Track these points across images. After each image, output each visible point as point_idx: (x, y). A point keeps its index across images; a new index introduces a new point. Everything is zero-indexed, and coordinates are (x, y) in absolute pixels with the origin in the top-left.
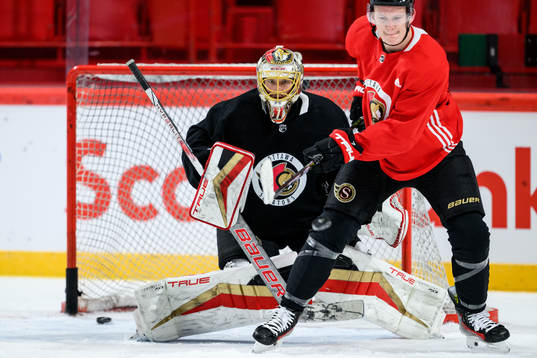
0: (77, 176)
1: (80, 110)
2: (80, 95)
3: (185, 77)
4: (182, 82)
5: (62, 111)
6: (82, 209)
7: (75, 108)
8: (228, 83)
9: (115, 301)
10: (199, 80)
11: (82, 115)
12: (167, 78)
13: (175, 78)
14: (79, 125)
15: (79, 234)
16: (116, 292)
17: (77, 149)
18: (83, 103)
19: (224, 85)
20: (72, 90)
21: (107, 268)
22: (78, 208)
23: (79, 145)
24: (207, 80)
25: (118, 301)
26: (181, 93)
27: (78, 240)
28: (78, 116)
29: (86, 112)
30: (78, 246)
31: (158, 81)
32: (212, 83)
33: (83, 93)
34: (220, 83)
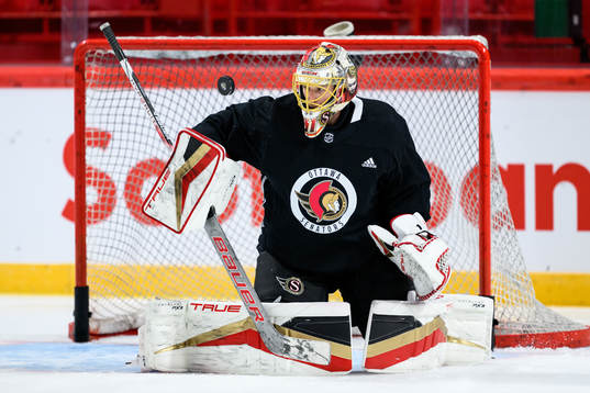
0: (87, 172)
1: (89, 92)
2: (89, 75)
3: (215, 53)
4: (212, 58)
5: (68, 95)
6: (93, 211)
7: (84, 91)
8: (266, 59)
9: (131, 322)
10: (231, 56)
11: (92, 99)
12: (194, 54)
13: (203, 54)
14: (89, 111)
15: (89, 241)
16: (134, 311)
17: (87, 139)
18: (93, 85)
19: (262, 61)
20: (80, 69)
21: (125, 283)
22: (88, 210)
23: (89, 135)
24: (241, 56)
25: (135, 321)
26: (209, 71)
27: (89, 248)
28: (88, 100)
29: (97, 94)
30: (88, 255)
31: (183, 57)
32: (247, 59)
33: (93, 72)
34: (257, 59)
